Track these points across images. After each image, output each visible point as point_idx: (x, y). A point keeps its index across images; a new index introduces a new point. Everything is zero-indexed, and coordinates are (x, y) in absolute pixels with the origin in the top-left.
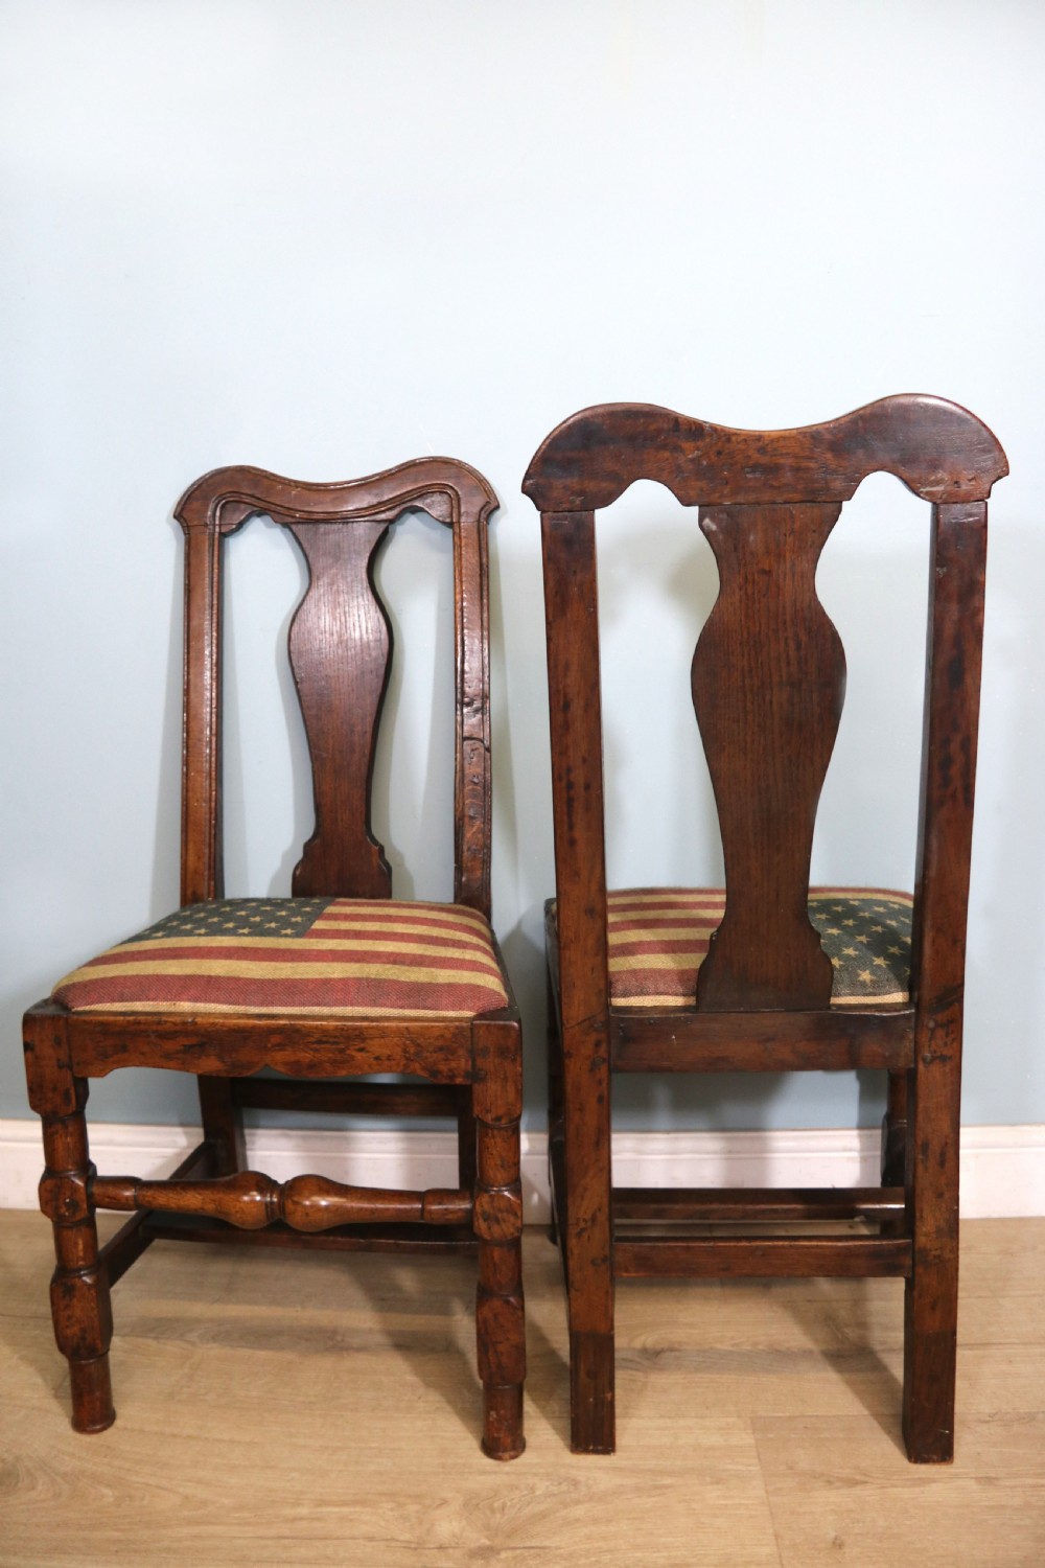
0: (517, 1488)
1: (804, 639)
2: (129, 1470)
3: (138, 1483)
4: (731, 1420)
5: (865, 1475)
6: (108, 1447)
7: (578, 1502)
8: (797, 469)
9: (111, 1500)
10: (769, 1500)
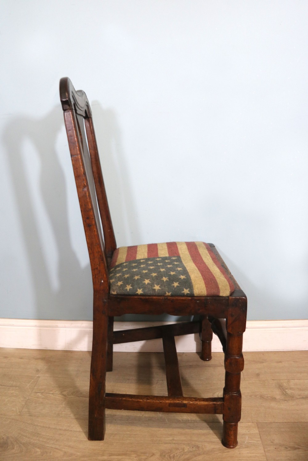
0: (178, 449)
3: (48, 447)
6: (38, 433)
7: (199, 454)
9: (40, 453)
10: (266, 455)
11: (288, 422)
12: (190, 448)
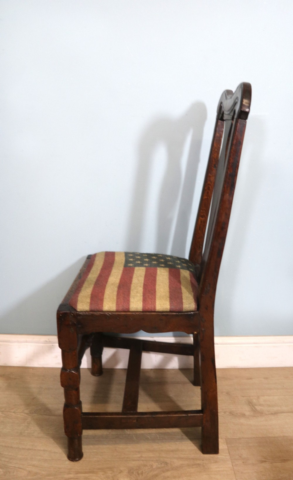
0: (146, 466)
2: (8, 462)
3: (11, 467)
5: (266, 459)
7: (168, 470)
10: (233, 468)
11: (257, 437)
12: (159, 464)
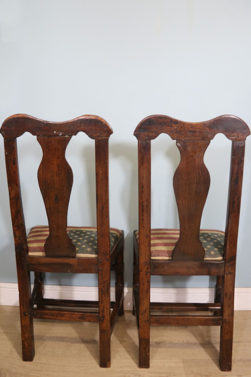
1: (200, 172)
2: (29, 372)
4: (177, 360)
5: (210, 374)
8: (200, 132)
